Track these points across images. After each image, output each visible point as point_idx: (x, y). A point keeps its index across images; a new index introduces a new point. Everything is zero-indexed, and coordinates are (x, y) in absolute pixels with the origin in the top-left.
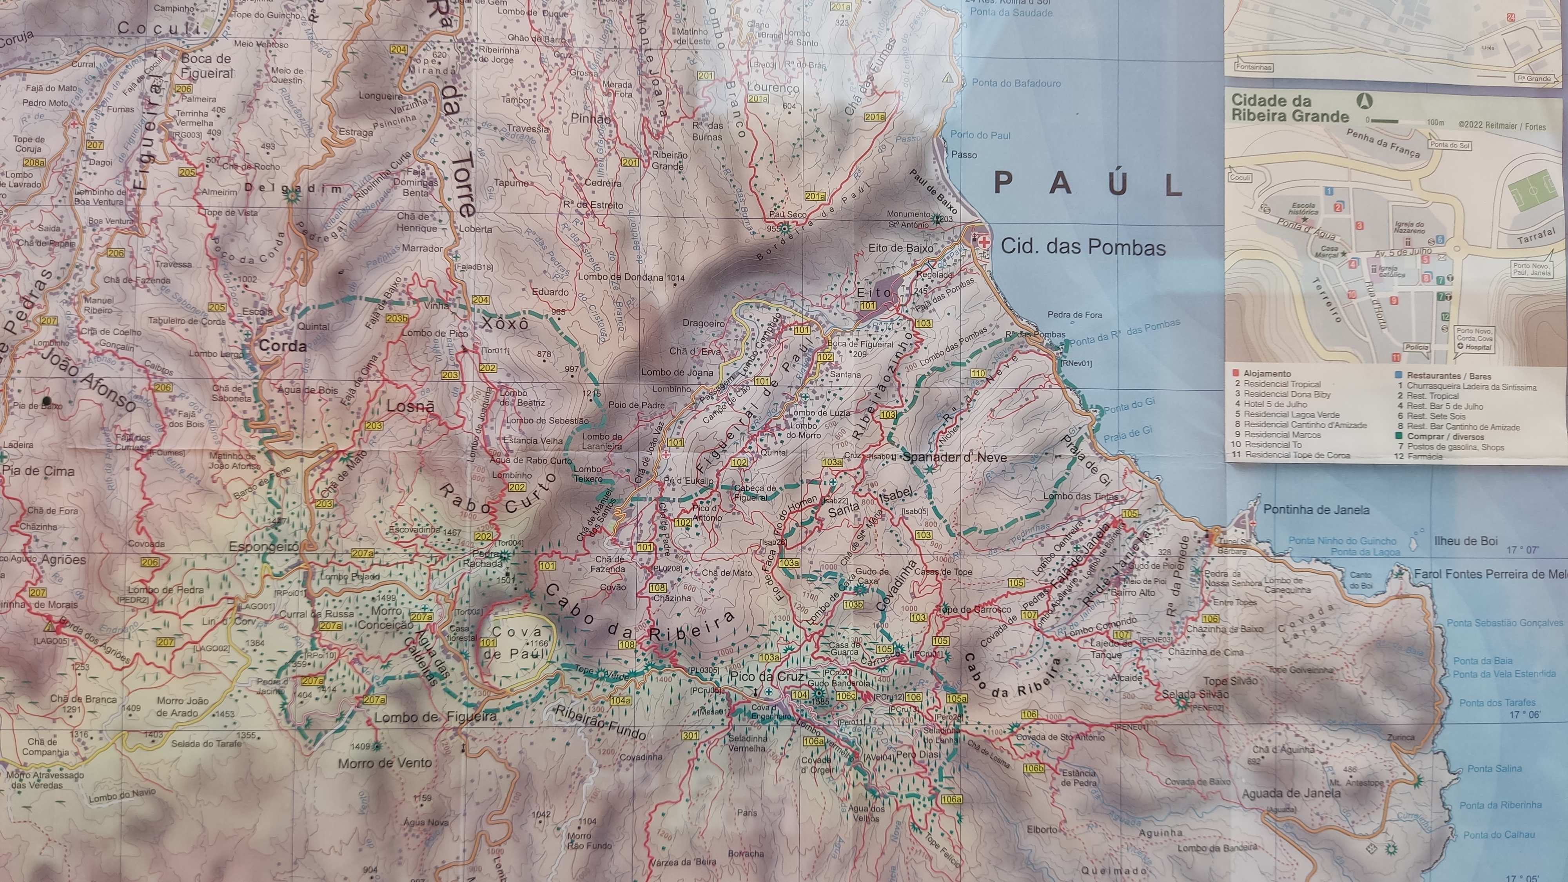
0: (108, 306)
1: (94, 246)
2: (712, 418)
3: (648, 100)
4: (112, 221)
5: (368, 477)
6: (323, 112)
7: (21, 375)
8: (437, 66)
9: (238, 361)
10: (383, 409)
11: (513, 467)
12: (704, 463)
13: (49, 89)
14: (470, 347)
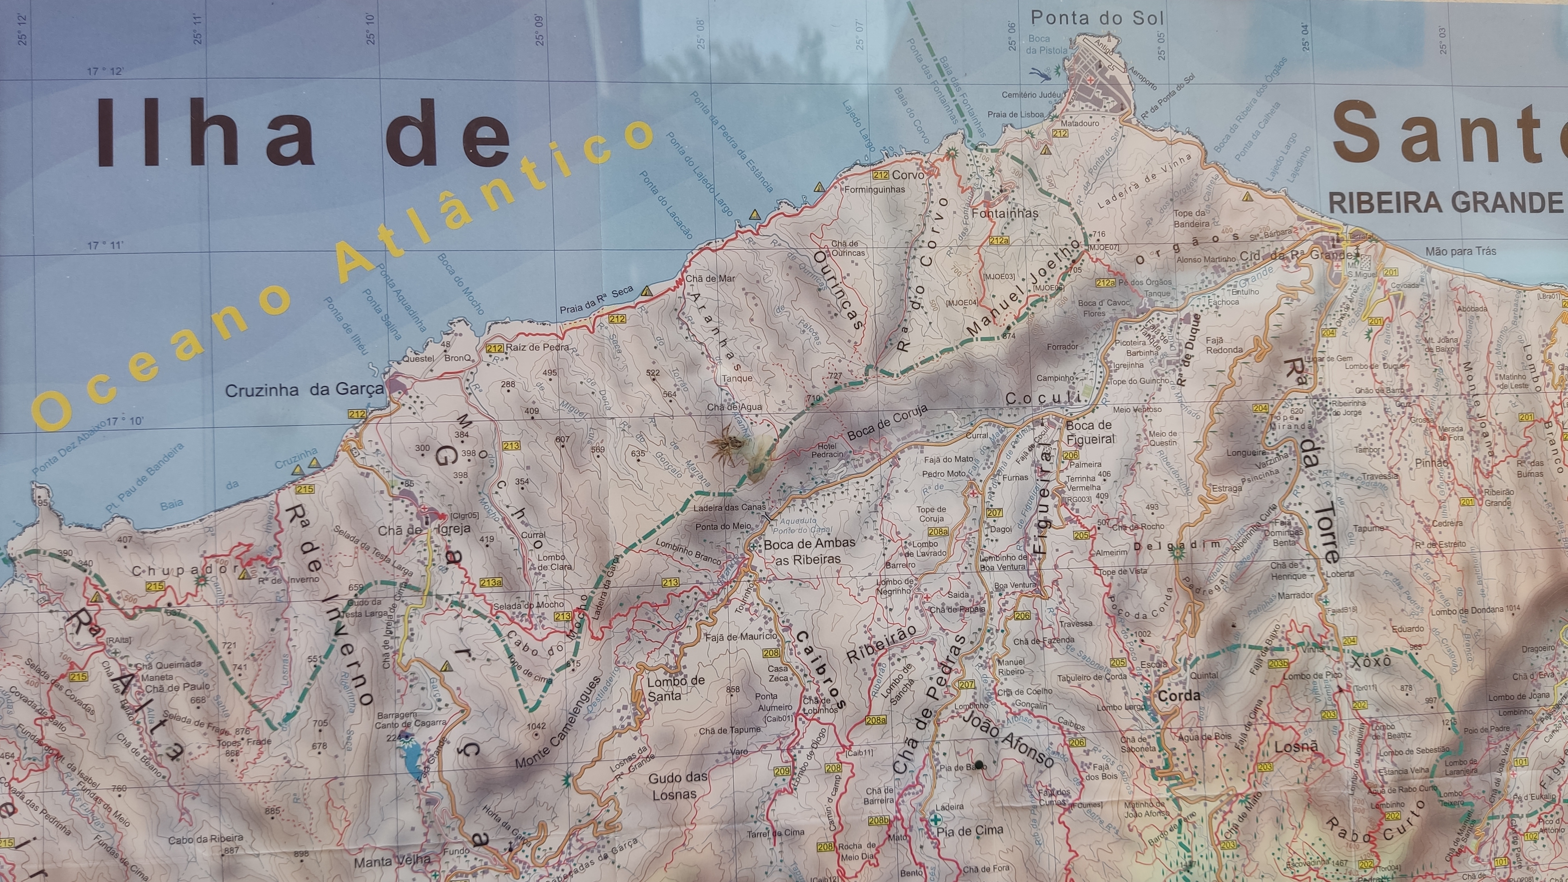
0: (1020, 667)
1: (1001, 611)
2: (1551, 737)
3: (1477, 442)
4: (1016, 586)
5: (1265, 817)
6: (1197, 470)
7: (946, 738)
8: (1295, 422)
9: (1141, 712)
10: (1271, 750)
11: (1389, 798)
12: (1546, 780)
13: (947, 460)
14: (1344, 687)
